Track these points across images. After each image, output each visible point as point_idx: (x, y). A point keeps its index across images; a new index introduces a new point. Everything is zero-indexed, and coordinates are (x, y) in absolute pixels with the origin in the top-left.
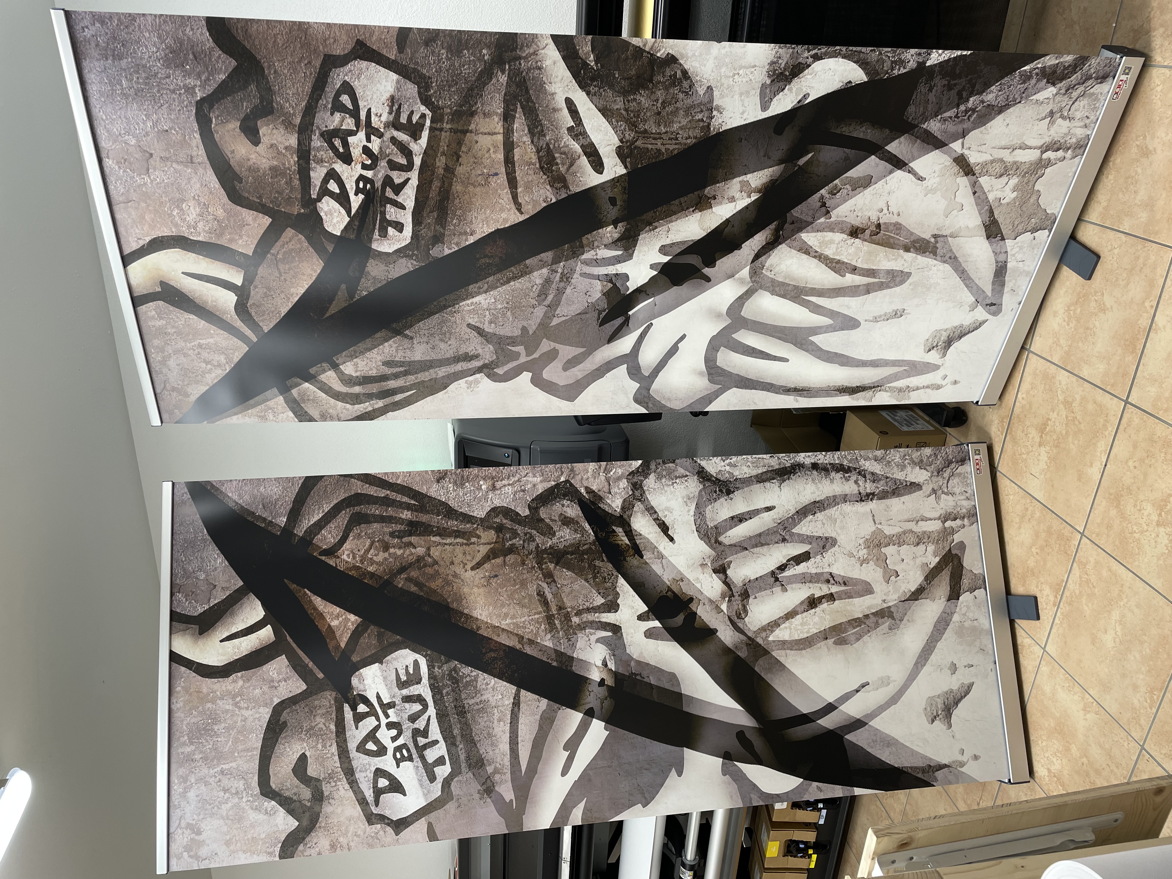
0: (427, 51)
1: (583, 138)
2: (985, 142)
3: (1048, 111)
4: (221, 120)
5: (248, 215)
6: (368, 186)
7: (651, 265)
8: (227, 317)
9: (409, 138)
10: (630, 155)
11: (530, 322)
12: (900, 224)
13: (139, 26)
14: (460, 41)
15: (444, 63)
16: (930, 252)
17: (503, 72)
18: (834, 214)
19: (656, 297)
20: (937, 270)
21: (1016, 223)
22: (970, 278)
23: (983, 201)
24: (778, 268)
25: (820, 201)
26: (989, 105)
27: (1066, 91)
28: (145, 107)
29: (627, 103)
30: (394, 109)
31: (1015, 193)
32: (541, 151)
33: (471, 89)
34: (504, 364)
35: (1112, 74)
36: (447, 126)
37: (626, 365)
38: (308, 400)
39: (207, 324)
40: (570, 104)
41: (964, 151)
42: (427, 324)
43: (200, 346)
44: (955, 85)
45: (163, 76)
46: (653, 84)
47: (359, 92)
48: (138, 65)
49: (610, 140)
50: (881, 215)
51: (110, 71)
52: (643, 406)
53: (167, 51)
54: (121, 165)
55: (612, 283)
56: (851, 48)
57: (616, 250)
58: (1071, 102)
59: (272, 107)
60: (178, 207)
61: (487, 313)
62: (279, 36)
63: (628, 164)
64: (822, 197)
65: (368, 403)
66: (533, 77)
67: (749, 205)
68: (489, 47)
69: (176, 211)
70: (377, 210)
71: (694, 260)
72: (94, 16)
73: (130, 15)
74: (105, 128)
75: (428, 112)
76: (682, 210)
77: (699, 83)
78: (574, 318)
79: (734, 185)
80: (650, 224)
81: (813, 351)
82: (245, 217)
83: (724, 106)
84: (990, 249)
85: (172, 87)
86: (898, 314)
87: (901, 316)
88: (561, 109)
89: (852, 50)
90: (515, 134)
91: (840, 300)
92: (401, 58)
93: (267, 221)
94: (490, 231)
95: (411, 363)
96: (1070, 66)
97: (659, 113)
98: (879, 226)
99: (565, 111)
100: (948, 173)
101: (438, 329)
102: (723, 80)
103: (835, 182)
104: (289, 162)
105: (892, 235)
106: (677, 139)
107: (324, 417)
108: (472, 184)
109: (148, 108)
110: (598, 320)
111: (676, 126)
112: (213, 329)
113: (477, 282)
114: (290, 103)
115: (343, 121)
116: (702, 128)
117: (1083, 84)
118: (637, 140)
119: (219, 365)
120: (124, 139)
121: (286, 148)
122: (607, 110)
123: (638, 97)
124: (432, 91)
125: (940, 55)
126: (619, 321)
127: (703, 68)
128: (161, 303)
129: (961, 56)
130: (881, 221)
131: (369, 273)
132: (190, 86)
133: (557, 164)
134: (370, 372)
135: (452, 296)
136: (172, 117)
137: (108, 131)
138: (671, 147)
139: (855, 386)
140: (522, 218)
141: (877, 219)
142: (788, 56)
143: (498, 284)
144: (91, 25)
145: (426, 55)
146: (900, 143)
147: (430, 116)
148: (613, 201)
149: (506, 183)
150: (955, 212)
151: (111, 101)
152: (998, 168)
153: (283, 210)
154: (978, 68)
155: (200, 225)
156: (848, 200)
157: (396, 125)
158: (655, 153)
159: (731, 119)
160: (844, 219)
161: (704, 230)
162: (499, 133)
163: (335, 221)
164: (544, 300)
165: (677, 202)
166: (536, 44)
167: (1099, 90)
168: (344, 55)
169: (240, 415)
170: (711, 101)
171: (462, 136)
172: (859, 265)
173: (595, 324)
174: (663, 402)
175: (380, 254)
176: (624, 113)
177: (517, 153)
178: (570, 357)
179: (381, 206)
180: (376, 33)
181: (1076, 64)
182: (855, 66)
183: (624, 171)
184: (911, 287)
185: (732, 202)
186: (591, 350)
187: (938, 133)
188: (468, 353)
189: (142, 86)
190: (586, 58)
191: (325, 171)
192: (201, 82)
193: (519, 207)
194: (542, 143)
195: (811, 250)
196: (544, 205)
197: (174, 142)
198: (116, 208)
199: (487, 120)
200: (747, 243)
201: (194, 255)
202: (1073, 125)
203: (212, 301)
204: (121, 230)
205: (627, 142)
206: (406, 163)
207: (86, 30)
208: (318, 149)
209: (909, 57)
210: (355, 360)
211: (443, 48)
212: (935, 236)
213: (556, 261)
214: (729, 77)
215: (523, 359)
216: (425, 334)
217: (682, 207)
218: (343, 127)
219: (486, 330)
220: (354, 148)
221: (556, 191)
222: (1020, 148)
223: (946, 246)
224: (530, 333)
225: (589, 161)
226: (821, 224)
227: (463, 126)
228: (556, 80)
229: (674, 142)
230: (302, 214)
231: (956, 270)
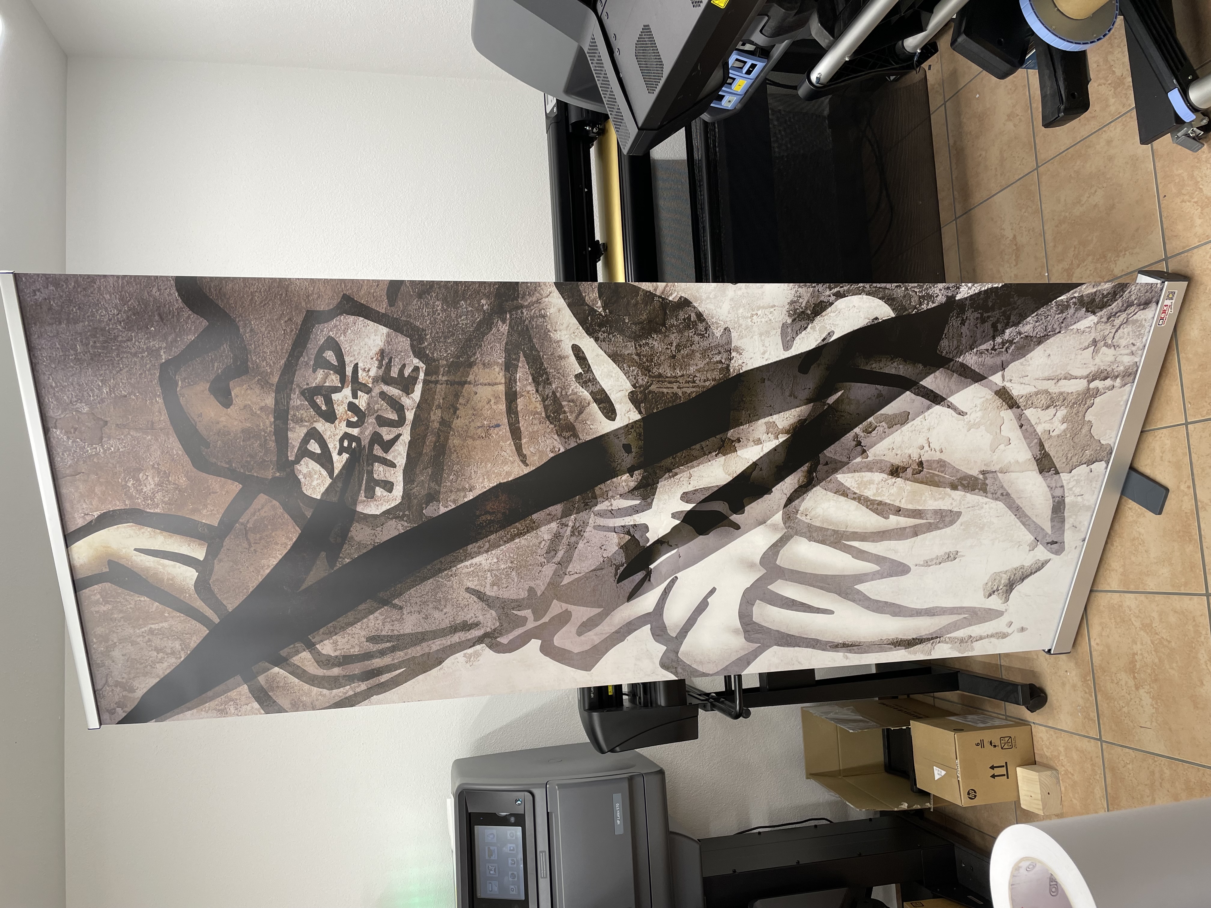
0: (421, 303)
1: (593, 385)
2: (1027, 374)
3: (1091, 339)
4: (189, 383)
5: (214, 482)
6: (354, 444)
7: (672, 514)
8: (185, 597)
9: (400, 392)
10: (645, 399)
11: (538, 582)
12: (944, 462)
13: (99, 288)
14: (456, 292)
15: (439, 314)
16: (979, 490)
17: (504, 322)
18: (871, 453)
19: (680, 548)
20: (990, 508)
21: (1070, 456)
22: (1026, 516)
23: (1031, 434)
24: (813, 513)
25: (854, 440)
26: (1027, 336)
27: (1108, 319)
28: (102, 372)
29: (638, 348)
30: (384, 363)
31: (1065, 424)
32: (547, 400)
33: (469, 340)
34: (508, 632)
35: (1154, 300)
36: (442, 378)
37: (649, 625)
38: (278, 687)
39: (161, 606)
40: (577, 351)
41: (1005, 383)
42: (419, 591)
43: (151, 632)
44: (989, 317)
45: (124, 339)
46: (666, 327)
47: (345, 347)
48: (97, 328)
49: (622, 386)
50: (922, 452)
51: (64, 336)
52: (671, 672)
53: (130, 313)
54: (70, 435)
55: (630, 535)
56: (875, 285)
57: (633, 499)
58: (1114, 330)
59: (247, 367)
60: (133, 477)
61: (489, 574)
62: (257, 294)
63: (643, 410)
64: (857, 436)
65: (349, 687)
66: (537, 325)
67: (777, 446)
68: (488, 297)
69: (131, 482)
70: (363, 469)
71: (720, 506)
72: (47, 279)
73: (89, 276)
74: (54, 396)
75: (422, 365)
76: (705, 454)
77: (715, 325)
78: (588, 575)
79: (760, 427)
80: (670, 470)
81: (860, 601)
82: (211, 484)
83: (743, 347)
84: (1044, 484)
85: (133, 350)
86: (951, 557)
87: (955, 559)
88: (567, 357)
89: (876, 287)
90: (518, 384)
91: (886, 543)
92: (392, 311)
93: (235, 487)
94: (492, 485)
95: (399, 637)
96: (1108, 294)
97: (674, 357)
98: (921, 464)
99: (573, 359)
100: (991, 406)
101: (432, 595)
102: (741, 322)
103: (869, 420)
104: (264, 423)
105: (937, 473)
106: (694, 382)
107: (297, 706)
108: (471, 437)
109: (105, 373)
110: (615, 576)
111: (692, 369)
112: (168, 612)
113: (476, 541)
114: (267, 362)
115: (326, 378)
116: (721, 370)
117: (1125, 311)
118: (651, 384)
119: (173, 653)
120: (75, 407)
121: (261, 409)
122: (618, 355)
123: (650, 341)
124: (426, 344)
125: (970, 288)
126: (639, 576)
127: (718, 310)
128: (107, 585)
129: (992, 288)
130: (923, 459)
131: (352, 537)
132: (154, 348)
133: (565, 412)
134: (352, 650)
135: (449, 558)
136: (132, 382)
137: (57, 399)
138: (689, 391)
139: (910, 638)
140: (526, 470)
141: (918, 456)
142: (809, 295)
143: (501, 542)
144: (44, 288)
145: (419, 308)
146: (936, 378)
147: (424, 368)
148: (627, 448)
149: (509, 434)
150: (1002, 447)
151: (63, 367)
152: (1043, 400)
153: (255, 474)
154: (1012, 300)
155: (159, 496)
156: (885, 438)
157: (386, 379)
158: (671, 397)
159: (752, 360)
160: (883, 458)
161: (729, 475)
162: (500, 384)
163: (315, 483)
164: (554, 557)
165: (698, 446)
166: (539, 293)
167: (1142, 316)
168: (328, 311)
169: (195, 710)
170: (729, 342)
171: (460, 388)
172: (903, 505)
173: (611, 580)
174: (694, 666)
175: (366, 517)
176: (636, 357)
177: (521, 403)
178: (584, 619)
179: (368, 465)
180: (365, 287)
181: (1115, 292)
182: (881, 302)
183: (638, 417)
184: (962, 527)
185: (758, 444)
186: (608, 610)
187: (976, 366)
188: (467, 621)
189: (100, 351)
190: (593, 304)
191: (304, 430)
192: (166, 344)
193: (524, 459)
194: (548, 391)
195: (848, 491)
196: (552, 455)
197: (134, 408)
198: (62, 482)
199: (487, 370)
200: (778, 487)
201: (149, 529)
202: (1119, 353)
203: (168, 579)
204: (67, 506)
205: (640, 387)
206: (397, 419)
207: (38, 293)
208: (298, 408)
209: (938, 291)
210: (334, 638)
211: (438, 300)
212: (983, 473)
213: (566, 514)
214: (747, 318)
215: (531, 624)
216: (416, 603)
217: (704, 451)
218: (327, 384)
219: (488, 593)
220: (338, 405)
221: (564, 440)
222: (1065, 378)
223: (996, 483)
224: (539, 594)
225: (600, 408)
226: (858, 464)
227: (461, 377)
228: (561, 327)
229: (691, 385)
230: (277, 477)
231: (1010, 508)
